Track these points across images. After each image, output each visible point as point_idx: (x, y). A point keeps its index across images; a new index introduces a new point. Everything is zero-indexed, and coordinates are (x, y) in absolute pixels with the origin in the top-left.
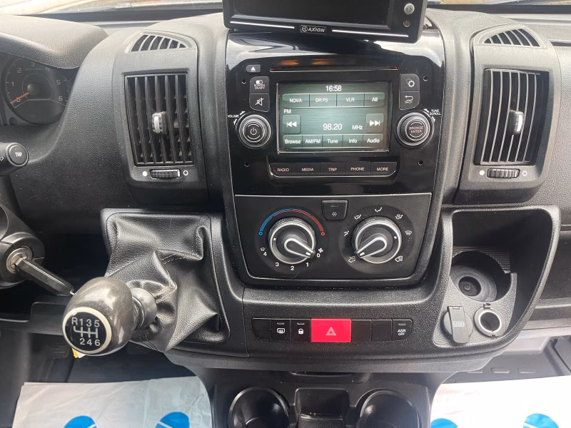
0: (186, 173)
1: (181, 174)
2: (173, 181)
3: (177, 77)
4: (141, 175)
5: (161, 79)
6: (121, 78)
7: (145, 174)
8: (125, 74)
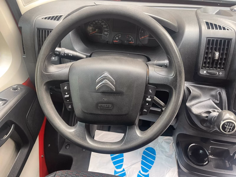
0: (221, 73)
1: (219, 73)
2: (215, 75)
3: (223, 40)
4: (203, 72)
5: (221, 41)
6: (206, 39)
7: (205, 72)
8: (207, 38)
